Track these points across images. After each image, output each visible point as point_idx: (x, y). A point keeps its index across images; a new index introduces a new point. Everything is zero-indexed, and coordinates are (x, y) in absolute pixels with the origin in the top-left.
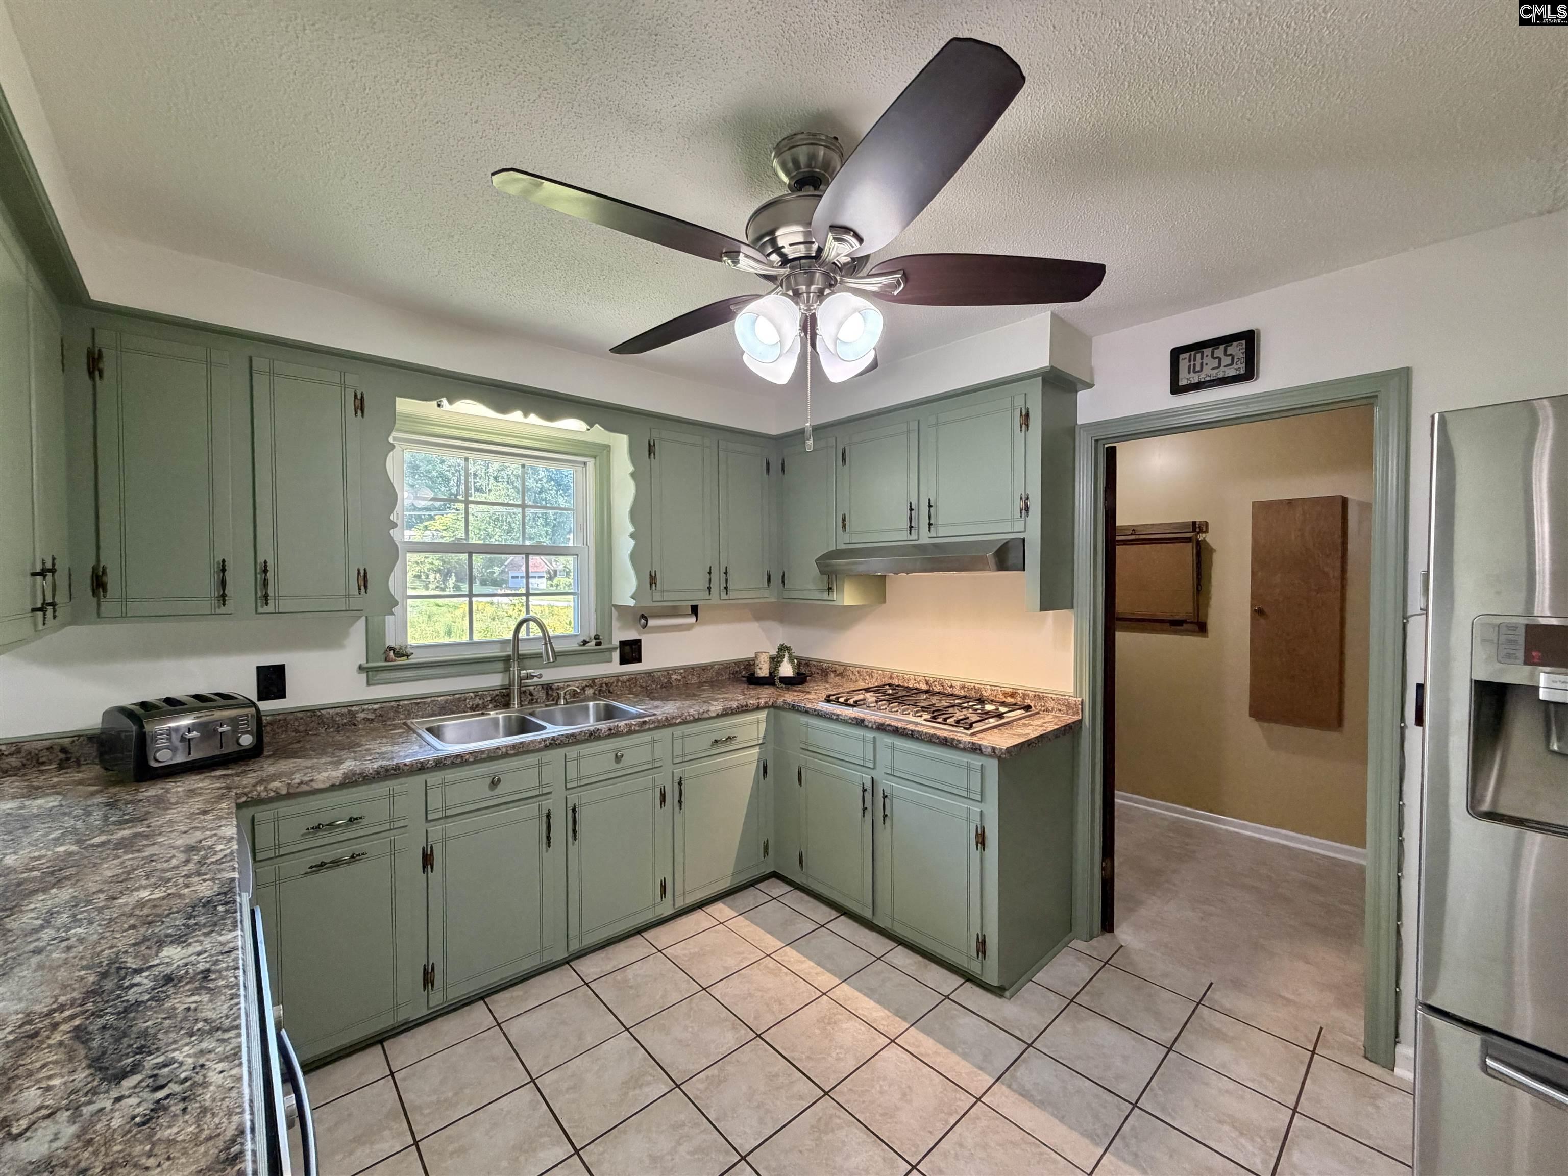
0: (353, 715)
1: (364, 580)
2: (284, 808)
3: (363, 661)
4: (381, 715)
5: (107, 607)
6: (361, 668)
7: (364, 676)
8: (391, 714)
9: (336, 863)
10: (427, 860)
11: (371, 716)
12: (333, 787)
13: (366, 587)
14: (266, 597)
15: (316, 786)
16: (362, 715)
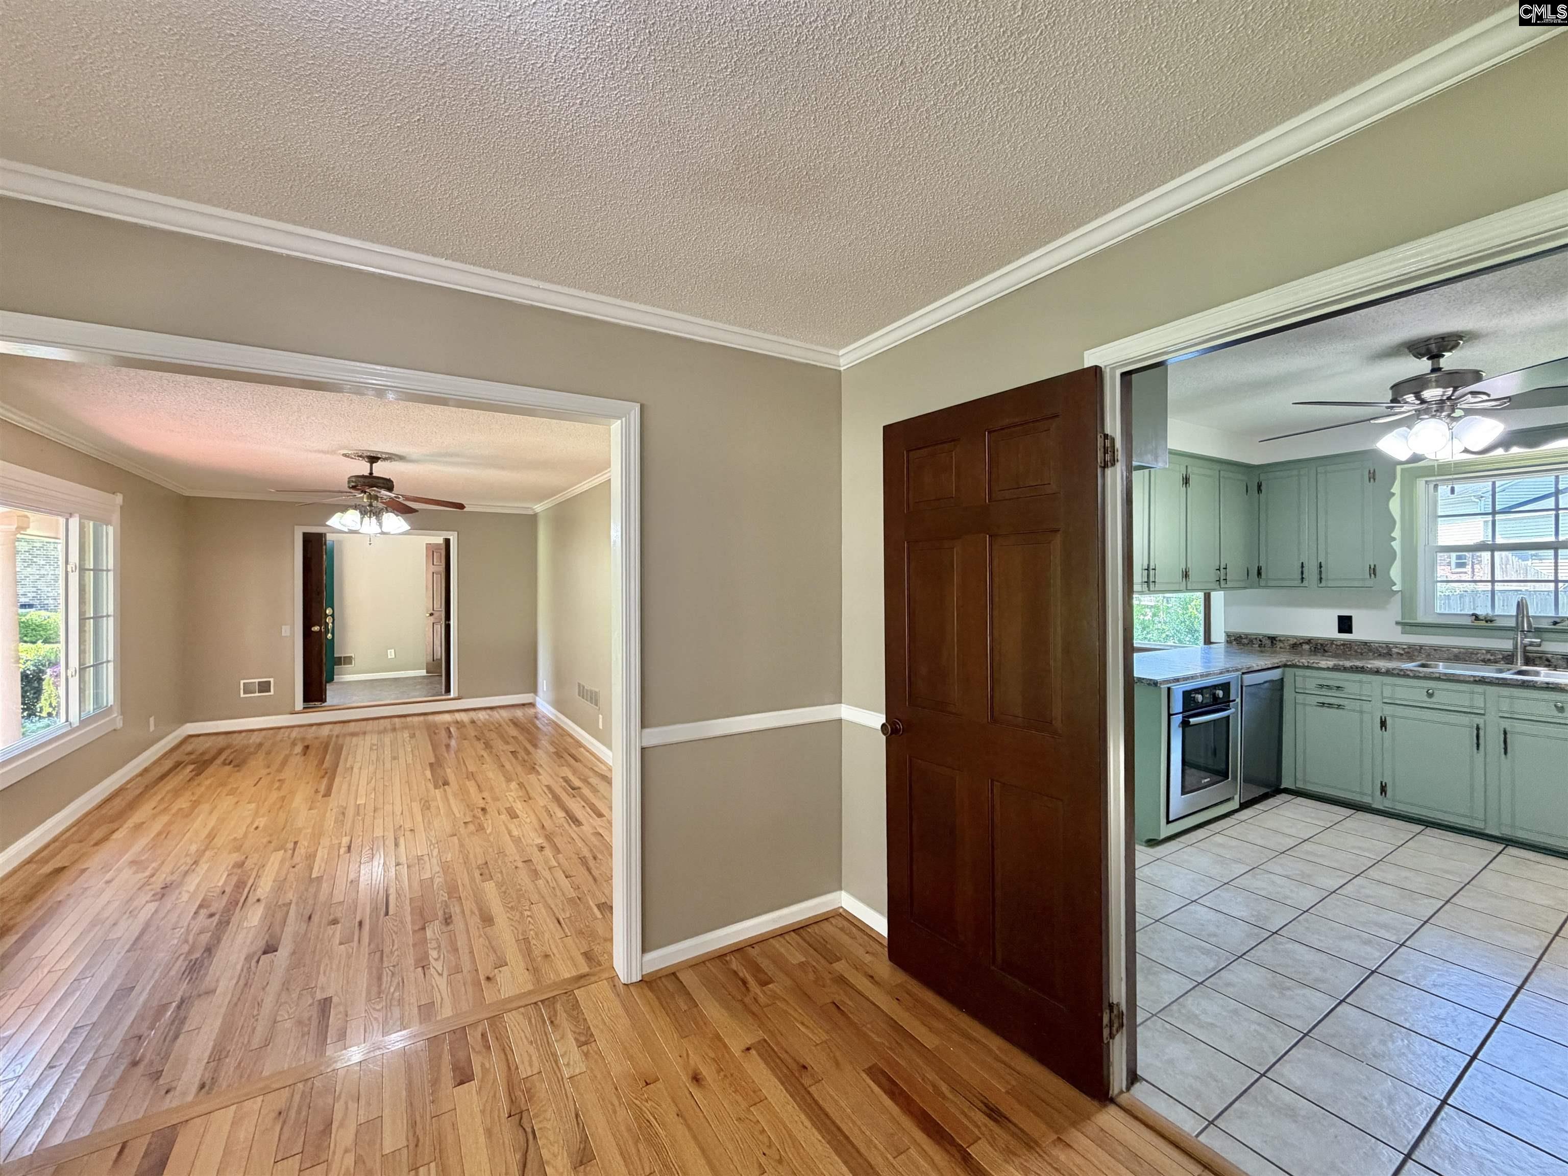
0: (1390, 649)
1: (1373, 571)
2: (1308, 672)
3: (1399, 619)
4: (1408, 653)
5: (1262, 583)
6: (1397, 623)
7: (1399, 628)
8: (1416, 654)
9: (1330, 705)
10: (1383, 724)
11: (1402, 652)
12: (1328, 669)
13: (1375, 575)
14: (1321, 579)
15: (1320, 665)
16: (1395, 650)
